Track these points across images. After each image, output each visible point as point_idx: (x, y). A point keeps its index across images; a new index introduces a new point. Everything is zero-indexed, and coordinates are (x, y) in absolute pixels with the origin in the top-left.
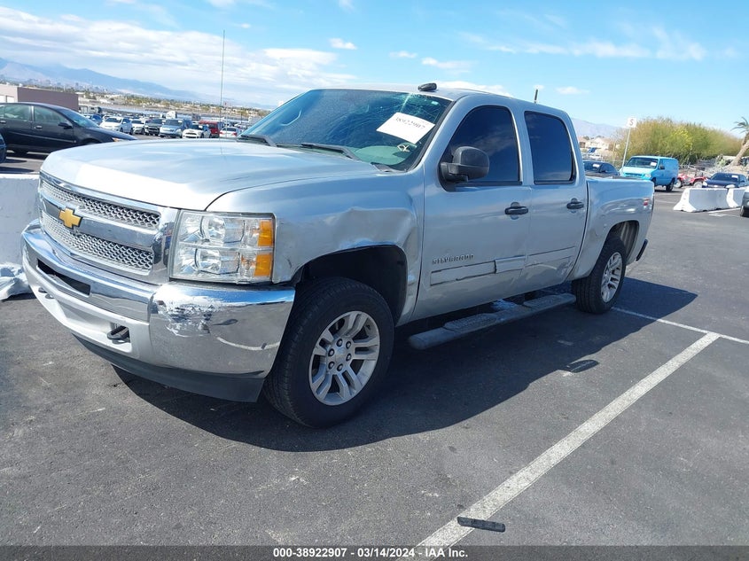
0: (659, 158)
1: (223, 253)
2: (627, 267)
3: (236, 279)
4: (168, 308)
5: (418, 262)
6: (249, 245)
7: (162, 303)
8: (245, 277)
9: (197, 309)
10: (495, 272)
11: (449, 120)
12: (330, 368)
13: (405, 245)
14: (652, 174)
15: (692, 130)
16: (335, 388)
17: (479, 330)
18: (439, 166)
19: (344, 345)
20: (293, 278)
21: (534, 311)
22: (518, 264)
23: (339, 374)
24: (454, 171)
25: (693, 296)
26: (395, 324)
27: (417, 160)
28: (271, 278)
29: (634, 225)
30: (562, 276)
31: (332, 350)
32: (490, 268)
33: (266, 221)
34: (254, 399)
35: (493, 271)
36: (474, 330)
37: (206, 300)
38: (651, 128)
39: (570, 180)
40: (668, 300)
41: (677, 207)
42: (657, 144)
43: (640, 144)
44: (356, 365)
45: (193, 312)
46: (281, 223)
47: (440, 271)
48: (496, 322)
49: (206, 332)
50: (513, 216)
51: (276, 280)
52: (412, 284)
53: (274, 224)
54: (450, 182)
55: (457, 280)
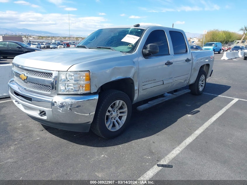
0: (215, 43)
1: (74, 84)
2: (207, 79)
3: (79, 93)
4: (57, 104)
5: (138, 83)
6: (82, 81)
7: (55, 102)
8: (82, 92)
9: (67, 103)
10: (163, 84)
11: (145, 35)
12: (112, 119)
13: (133, 77)
14: (213, 48)
15: (225, 32)
16: (114, 125)
18: (142, 51)
19: (116, 112)
20: (97, 91)
21: (177, 96)
22: (171, 81)
23: (115, 121)
24: (147, 52)
25: (229, 87)
26: (132, 103)
27: (135, 49)
28: (90, 91)
29: (208, 65)
30: (185, 84)
31: (112, 113)
33: (87, 73)
34: (88, 131)
36: (158, 103)
37: (70, 100)
38: (212, 33)
39: (186, 52)
40: (221, 89)
41: (222, 59)
42: (214, 38)
43: (208, 39)
44: (120, 118)
45: (66, 104)
46: (92, 73)
47: (145, 85)
48: (165, 100)
49: (71, 110)
50: (168, 65)
51: (92, 92)
52: (136, 90)
53: (90, 74)
54: (146, 56)
55: (151, 87)
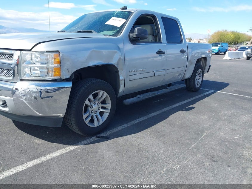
0: (221, 43)
1: (40, 68)
2: (204, 75)
3: (46, 78)
4: (19, 91)
5: (123, 72)
6: (51, 64)
7: (17, 89)
8: (50, 77)
9: (31, 90)
10: (154, 76)
11: (132, 19)
12: (91, 113)
13: (117, 64)
14: (219, 49)
15: (234, 33)
16: (92, 121)
17: (150, 98)
18: (129, 35)
19: (97, 104)
20: (71, 77)
21: (171, 90)
22: (163, 73)
23: (94, 115)
24: (135, 36)
26: (117, 96)
27: (120, 33)
28: (61, 77)
29: (205, 59)
30: (181, 77)
31: (92, 106)
32: (152, 74)
33: (57, 54)
34: (60, 126)
35: (154, 75)
36: (148, 97)
37: (34, 87)
38: (219, 34)
39: (181, 42)
41: (224, 58)
42: (222, 39)
44: (101, 114)
45: (29, 92)
46: (63, 55)
47: (133, 75)
48: (156, 94)
49: (36, 99)
50: (160, 55)
51: (63, 78)
52: (122, 80)
53: (60, 55)
54: (134, 41)
55: (140, 79)
